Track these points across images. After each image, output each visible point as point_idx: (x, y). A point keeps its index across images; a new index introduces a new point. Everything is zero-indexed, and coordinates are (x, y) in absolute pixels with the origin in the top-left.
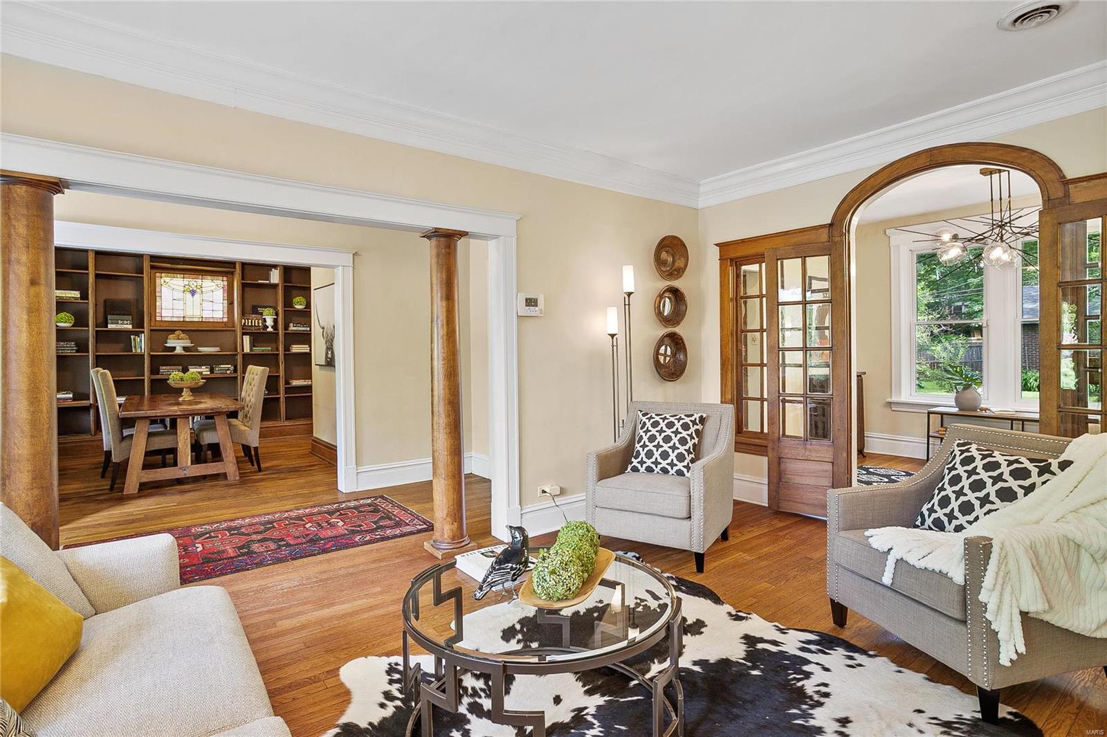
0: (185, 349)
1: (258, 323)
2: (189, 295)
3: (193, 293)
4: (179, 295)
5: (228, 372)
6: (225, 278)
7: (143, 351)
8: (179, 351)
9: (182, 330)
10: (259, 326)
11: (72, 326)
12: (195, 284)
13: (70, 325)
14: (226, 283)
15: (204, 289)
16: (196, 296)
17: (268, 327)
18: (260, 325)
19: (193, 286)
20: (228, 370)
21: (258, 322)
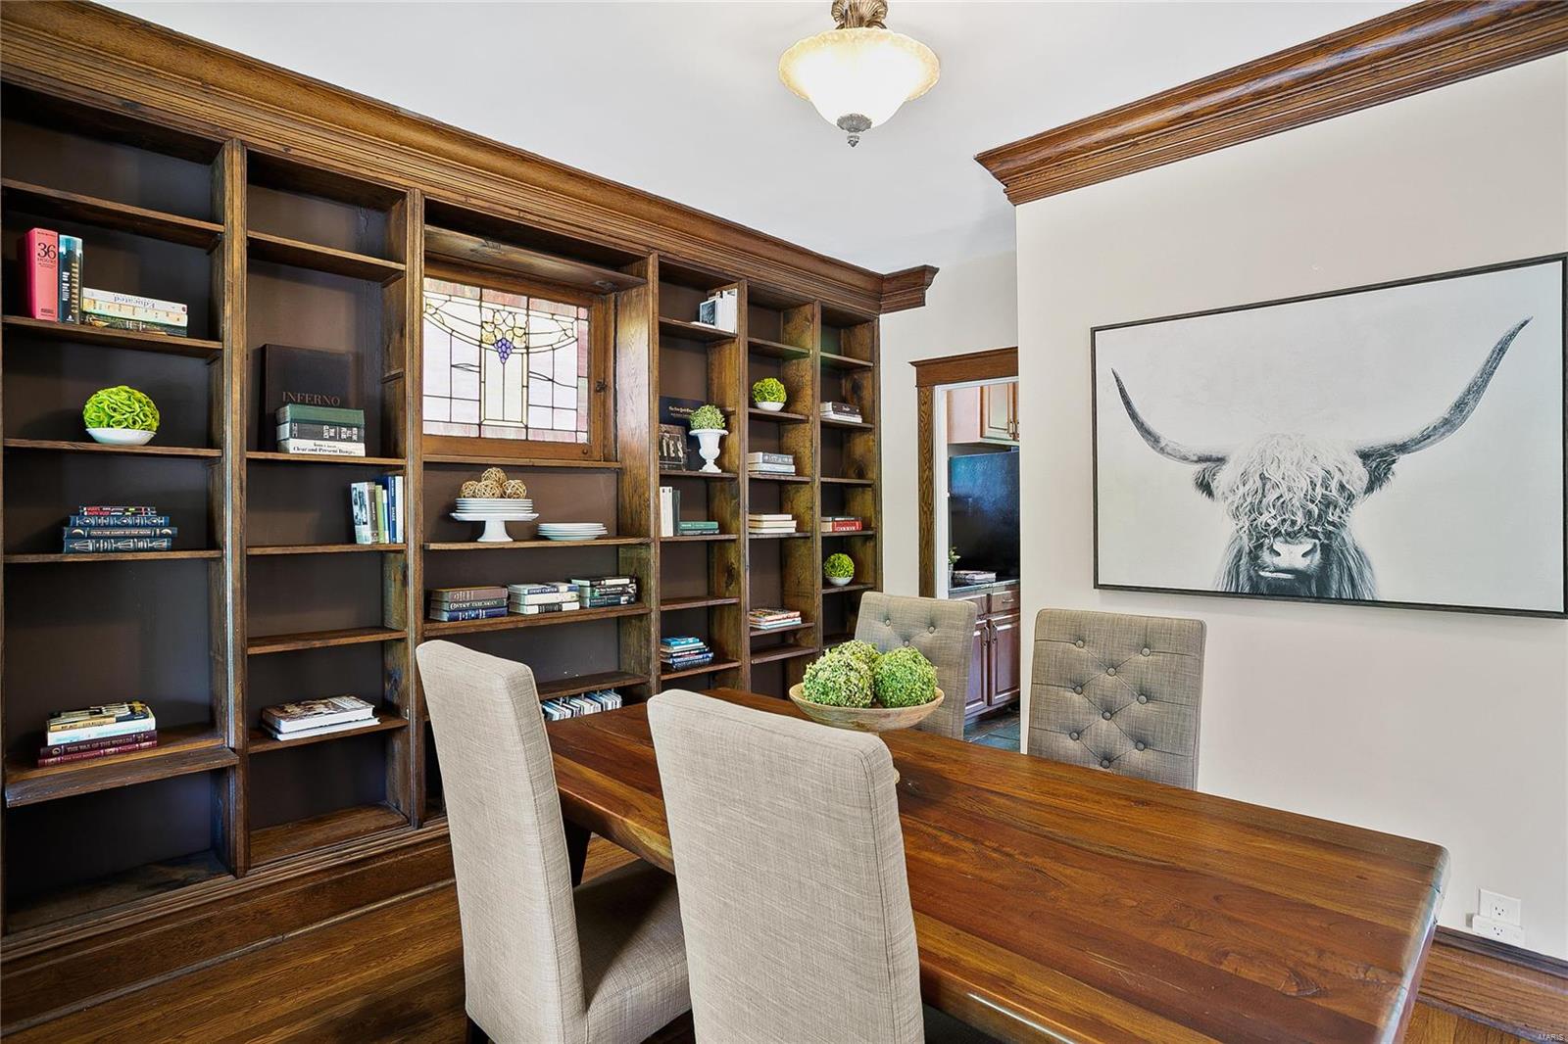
0: (510, 527)
1: (676, 451)
2: (493, 357)
3: (504, 348)
4: (469, 354)
5: (623, 599)
6: (583, 312)
7: (400, 539)
8: (495, 535)
9: (504, 467)
10: (677, 458)
11: (151, 443)
12: (510, 322)
13: (147, 436)
14: (584, 326)
15: (534, 341)
16: (514, 360)
17: (703, 462)
18: (681, 454)
19: (504, 328)
20: (622, 593)
21: (675, 445)
